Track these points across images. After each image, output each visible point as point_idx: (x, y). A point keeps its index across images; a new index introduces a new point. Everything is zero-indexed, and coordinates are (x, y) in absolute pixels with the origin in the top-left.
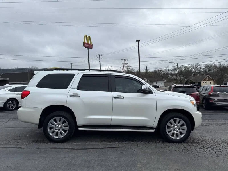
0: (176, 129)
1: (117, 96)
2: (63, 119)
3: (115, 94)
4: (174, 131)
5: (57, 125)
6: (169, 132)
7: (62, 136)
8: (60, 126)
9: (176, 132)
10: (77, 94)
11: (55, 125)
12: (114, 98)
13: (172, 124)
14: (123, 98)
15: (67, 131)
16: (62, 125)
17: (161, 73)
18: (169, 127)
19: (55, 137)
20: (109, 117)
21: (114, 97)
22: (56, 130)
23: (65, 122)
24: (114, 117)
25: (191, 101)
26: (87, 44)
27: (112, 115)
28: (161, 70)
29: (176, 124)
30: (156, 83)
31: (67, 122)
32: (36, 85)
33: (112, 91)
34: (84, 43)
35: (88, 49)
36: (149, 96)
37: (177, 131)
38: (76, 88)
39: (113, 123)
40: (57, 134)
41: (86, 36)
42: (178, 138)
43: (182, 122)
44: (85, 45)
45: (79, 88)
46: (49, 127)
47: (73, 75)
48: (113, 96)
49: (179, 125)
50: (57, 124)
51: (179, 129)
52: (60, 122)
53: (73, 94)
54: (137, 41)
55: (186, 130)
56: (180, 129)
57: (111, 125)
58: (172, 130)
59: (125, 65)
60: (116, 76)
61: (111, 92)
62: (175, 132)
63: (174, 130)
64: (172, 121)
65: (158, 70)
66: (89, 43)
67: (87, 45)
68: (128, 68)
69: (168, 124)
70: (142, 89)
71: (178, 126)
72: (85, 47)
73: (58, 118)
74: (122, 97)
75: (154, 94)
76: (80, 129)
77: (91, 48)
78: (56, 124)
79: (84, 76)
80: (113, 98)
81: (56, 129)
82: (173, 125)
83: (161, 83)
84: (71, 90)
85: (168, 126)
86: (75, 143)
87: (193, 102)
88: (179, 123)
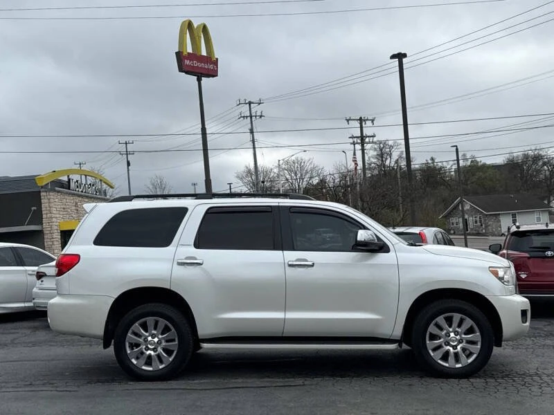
0: (453, 341)
1: (297, 260)
2: (163, 322)
3: (292, 256)
4: (448, 347)
5: (150, 338)
6: (435, 350)
7: (163, 366)
8: (156, 340)
9: (453, 349)
10: (196, 259)
11: (143, 338)
12: (290, 265)
13: (441, 329)
14: (313, 265)
15: (173, 351)
16: (160, 336)
17: (539, 171)
18: (433, 337)
19: (144, 368)
20: (279, 315)
21: (290, 263)
22: (147, 350)
23: (170, 330)
24: (291, 315)
25: (490, 267)
26: (194, 56)
27: (285, 310)
28: (537, 158)
29: (451, 330)
30: (514, 216)
31: (173, 330)
32: (93, 240)
33: (282, 249)
34: (179, 55)
35: (199, 80)
36: (381, 257)
37: (455, 347)
38: (192, 243)
39: (289, 332)
40: (149, 361)
41: (190, 25)
42: (459, 366)
43: (469, 323)
44: (187, 62)
45: (199, 244)
46: (129, 343)
47: (182, 212)
48: (286, 262)
49: (459, 330)
50: (148, 336)
51: (460, 342)
52: (155, 329)
53: (187, 258)
54: (393, 57)
55: (479, 344)
56: (464, 341)
57: (284, 335)
58: (443, 344)
59: (363, 146)
60: (292, 210)
61: (281, 252)
62: (451, 349)
63: (448, 344)
64: (440, 320)
65: (526, 156)
66: (204, 53)
67: (195, 63)
68: (381, 155)
69: (432, 329)
70: (358, 239)
71: (456, 333)
72: (187, 73)
73: (150, 320)
74: (310, 263)
75: (392, 254)
76: (205, 345)
77: (213, 74)
78: (147, 334)
79: (210, 212)
80: (286, 265)
81: (147, 347)
82: (444, 333)
83: (536, 216)
84: (181, 249)
85: (431, 333)
86: (195, 382)
87: (498, 270)
88: (459, 326)
